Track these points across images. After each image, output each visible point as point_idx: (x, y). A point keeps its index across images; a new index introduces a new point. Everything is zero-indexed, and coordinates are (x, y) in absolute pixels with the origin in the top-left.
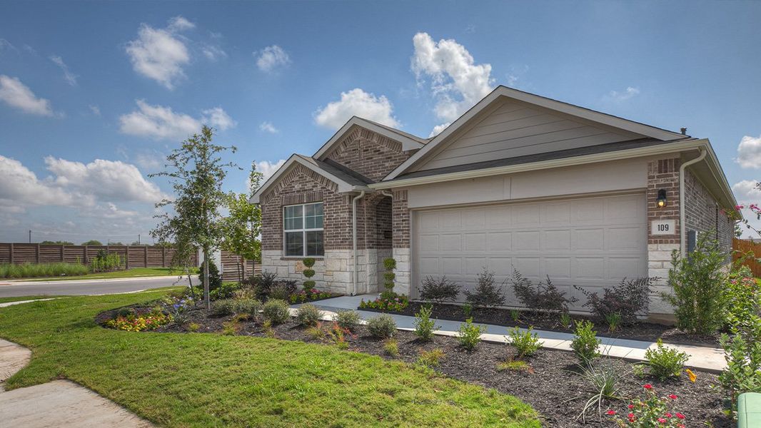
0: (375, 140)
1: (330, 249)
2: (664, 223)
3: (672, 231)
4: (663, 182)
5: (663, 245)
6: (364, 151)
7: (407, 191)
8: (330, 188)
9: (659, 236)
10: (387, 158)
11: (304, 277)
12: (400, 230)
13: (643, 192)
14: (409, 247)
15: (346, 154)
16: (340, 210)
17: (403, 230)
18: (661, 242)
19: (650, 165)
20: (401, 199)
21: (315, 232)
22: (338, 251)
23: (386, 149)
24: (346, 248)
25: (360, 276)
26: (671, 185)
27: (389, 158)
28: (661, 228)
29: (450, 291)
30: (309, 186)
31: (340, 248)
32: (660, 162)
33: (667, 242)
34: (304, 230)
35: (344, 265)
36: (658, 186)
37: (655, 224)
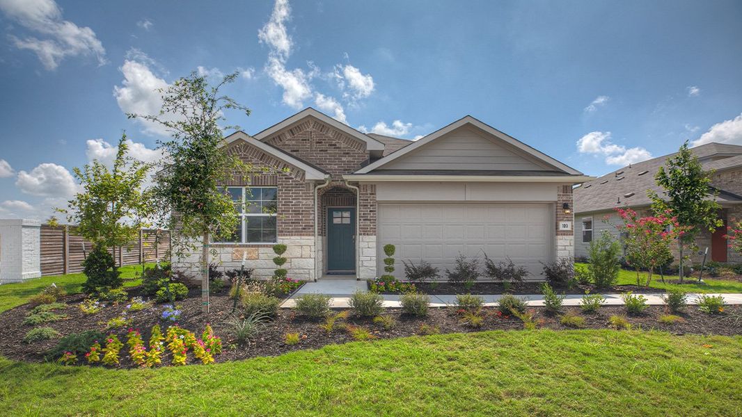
0: (330, 135)
1: (287, 235)
2: (566, 223)
3: (569, 228)
4: (565, 199)
5: (565, 237)
6: (317, 143)
7: (375, 185)
9: (564, 231)
10: (344, 153)
11: (274, 265)
12: (367, 220)
14: (375, 235)
15: (294, 142)
16: (301, 196)
18: (564, 235)
19: (558, 187)
20: (369, 192)
21: (261, 217)
22: (299, 237)
23: (343, 145)
24: (310, 235)
26: (569, 201)
27: (348, 153)
28: (564, 226)
31: (301, 235)
32: (564, 186)
33: (567, 235)
34: (244, 215)
35: (306, 252)
36: (563, 201)
37: (561, 224)
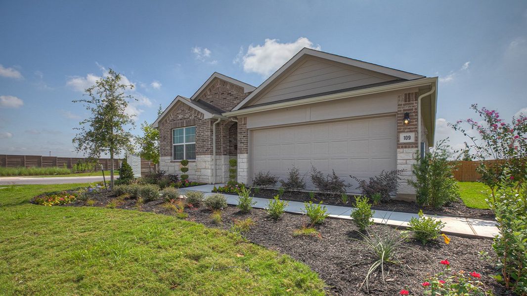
0: (228, 87)
1: (199, 155)
2: (408, 134)
3: (412, 140)
4: (407, 108)
5: (407, 149)
6: (222, 94)
7: (246, 118)
8: (199, 117)
9: (405, 143)
10: (235, 98)
13: (393, 115)
14: (247, 153)
15: (211, 96)
16: (205, 130)
17: (243, 143)
18: (406, 147)
19: (399, 97)
20: (243, 123)
21: (190, 144)
22: (203, 156)
23: (235, 93)
24: (208, 154)
25: (217, 172)
26: (412, 109)
27: (237, 98)
28: (406, 138)
29: (271, 181)
30: (187, 116)
31: (205, 154)
32: (406, 94)
33: (409, 147)
34: (184, 144)
35: (207, 165)
36: (404, 110)
37: (402, 136)
